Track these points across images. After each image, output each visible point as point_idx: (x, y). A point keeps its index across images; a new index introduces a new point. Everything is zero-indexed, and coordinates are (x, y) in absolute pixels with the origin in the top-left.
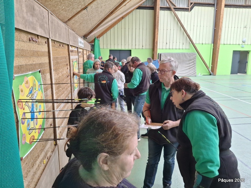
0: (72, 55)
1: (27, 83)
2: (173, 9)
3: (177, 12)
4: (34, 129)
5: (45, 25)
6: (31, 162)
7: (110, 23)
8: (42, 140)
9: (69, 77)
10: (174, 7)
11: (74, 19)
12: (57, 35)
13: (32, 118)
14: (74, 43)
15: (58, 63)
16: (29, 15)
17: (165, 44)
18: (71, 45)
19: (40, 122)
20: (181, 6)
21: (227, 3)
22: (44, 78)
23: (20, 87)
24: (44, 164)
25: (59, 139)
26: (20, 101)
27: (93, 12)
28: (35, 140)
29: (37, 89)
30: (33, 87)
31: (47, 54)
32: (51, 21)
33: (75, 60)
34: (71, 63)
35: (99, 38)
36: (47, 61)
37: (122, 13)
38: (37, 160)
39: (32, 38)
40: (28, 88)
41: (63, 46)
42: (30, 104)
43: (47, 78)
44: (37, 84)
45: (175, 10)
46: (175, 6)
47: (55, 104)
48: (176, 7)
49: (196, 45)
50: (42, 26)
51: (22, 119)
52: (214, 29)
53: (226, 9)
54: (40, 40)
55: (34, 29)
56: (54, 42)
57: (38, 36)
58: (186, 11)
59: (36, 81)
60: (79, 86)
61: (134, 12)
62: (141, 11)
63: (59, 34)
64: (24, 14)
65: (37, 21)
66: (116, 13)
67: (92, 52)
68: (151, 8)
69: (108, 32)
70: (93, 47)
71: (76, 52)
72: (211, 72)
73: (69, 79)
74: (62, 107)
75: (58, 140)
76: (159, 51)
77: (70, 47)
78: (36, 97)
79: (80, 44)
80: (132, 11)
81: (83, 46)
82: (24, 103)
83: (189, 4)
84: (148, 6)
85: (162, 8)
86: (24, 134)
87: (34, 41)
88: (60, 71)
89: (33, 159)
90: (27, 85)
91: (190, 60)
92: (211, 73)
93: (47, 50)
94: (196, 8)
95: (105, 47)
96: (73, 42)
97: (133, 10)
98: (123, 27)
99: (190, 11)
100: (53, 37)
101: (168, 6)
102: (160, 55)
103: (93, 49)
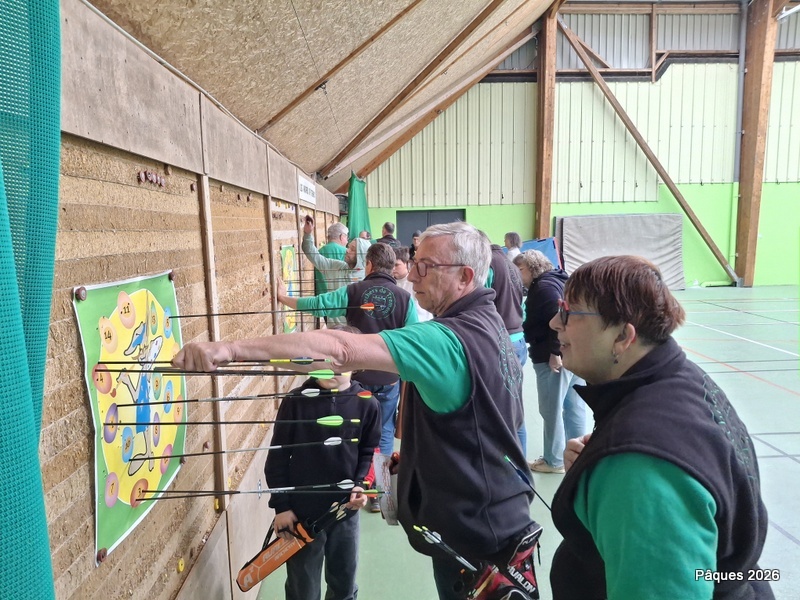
0: (279, 229)
1: (127, 310)
2: (598, 77)
3: (611, 86)
4: (146, 456)
5: (190, 135)
6: (134, 566)
7: (399, 129)
8: (172, 495)
9: (268, 295)
10: (603, 70)
11: (285, 119)
12: (230, 165)
13: (142, 424)
14: (283, 192)
15: (230, 251)
16: (137, 103)
17: (574, 185)
18: (273, 198)
19: (168, 435)
20: (625, 67)
21: (783, 48)
22: (185, 298)
23: (104, 325)
24: (178, 572)
25: (231, 493)
26: (102, 367)
27: (344, 97)
28: (148, 495)
29: (160, 331)
30: (145, 325)
31: (197, 223)
32: (208, 124)
33: (286, 244)
34: (275, 251)
35: (366, 176)
36: (197, 244)
37: (435, 97)
38: (155, 559)
39: (145, 173)
40: (129, 326)
41: (248, 199)
42: (135, 377)
43: (194, 296)
44: (161, 315)
45: (607, 80)
46: (607, 67)
47: (221, 380)
48: (608, 70)
49: (681, 189)
50: (178, 138)
51: (105, 424)
52: (740, 135)
53: (779, 66)
54: (173, 178)
55: (153, 144)
56: (219, 186)
57: (166, 166)
58: (642, 80)
59: (158, 306)
60: (299, 325)
61: (473, 93)
62: (497, 86)
63: (234, 164)
64: (120, 98)
65: (162, 122)
66: (415, 97)
67: (344, 218)
68: (528, 78)
69: (391, 158)
70: (346, 202)
71: (291, 220)
72: (734, 274)
73: (269, 301)
74: (242, 390)
75: (227, 497)
76: (556, 211)
77: (272, 205)
78: (156, 356)
79: (303, 195)
80: (466, 90)
81: (313, 200)
82: (114, 375)
83: (650, 58)
84: (517, 71)
85: (562, 76)
86: (113, 474)
87: (151, 182)
88: (239, 275)
89: (144, 556)
90: (127, 318)
91: (663, 237)
92: (736, 278)
93: (196, 213)
94: (675, 69)
95: (384, 203)
96: (281, 189)
97: (471, 85)
98: (439, 139)
99: (657, 80)
100: (216, 170)
101: (581, 67)
102: (561, 224)
103: (345, 213)
